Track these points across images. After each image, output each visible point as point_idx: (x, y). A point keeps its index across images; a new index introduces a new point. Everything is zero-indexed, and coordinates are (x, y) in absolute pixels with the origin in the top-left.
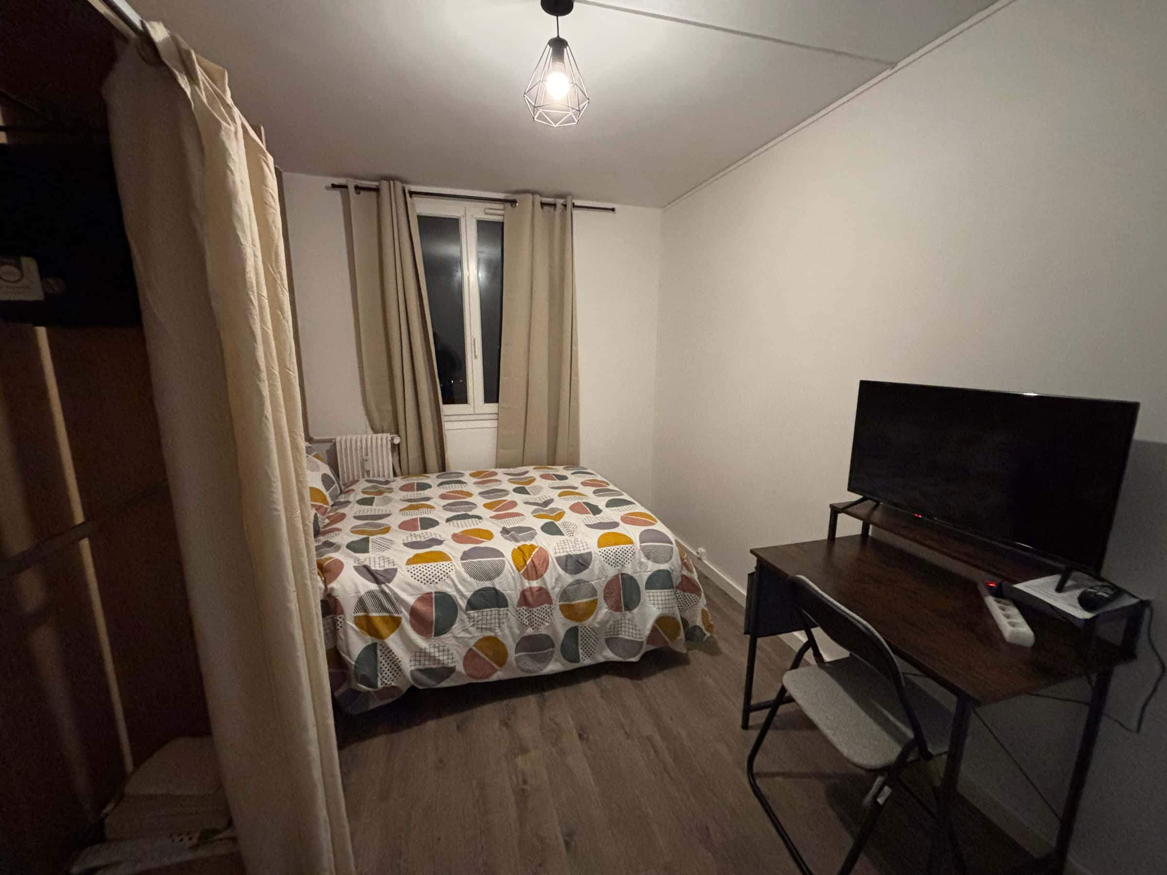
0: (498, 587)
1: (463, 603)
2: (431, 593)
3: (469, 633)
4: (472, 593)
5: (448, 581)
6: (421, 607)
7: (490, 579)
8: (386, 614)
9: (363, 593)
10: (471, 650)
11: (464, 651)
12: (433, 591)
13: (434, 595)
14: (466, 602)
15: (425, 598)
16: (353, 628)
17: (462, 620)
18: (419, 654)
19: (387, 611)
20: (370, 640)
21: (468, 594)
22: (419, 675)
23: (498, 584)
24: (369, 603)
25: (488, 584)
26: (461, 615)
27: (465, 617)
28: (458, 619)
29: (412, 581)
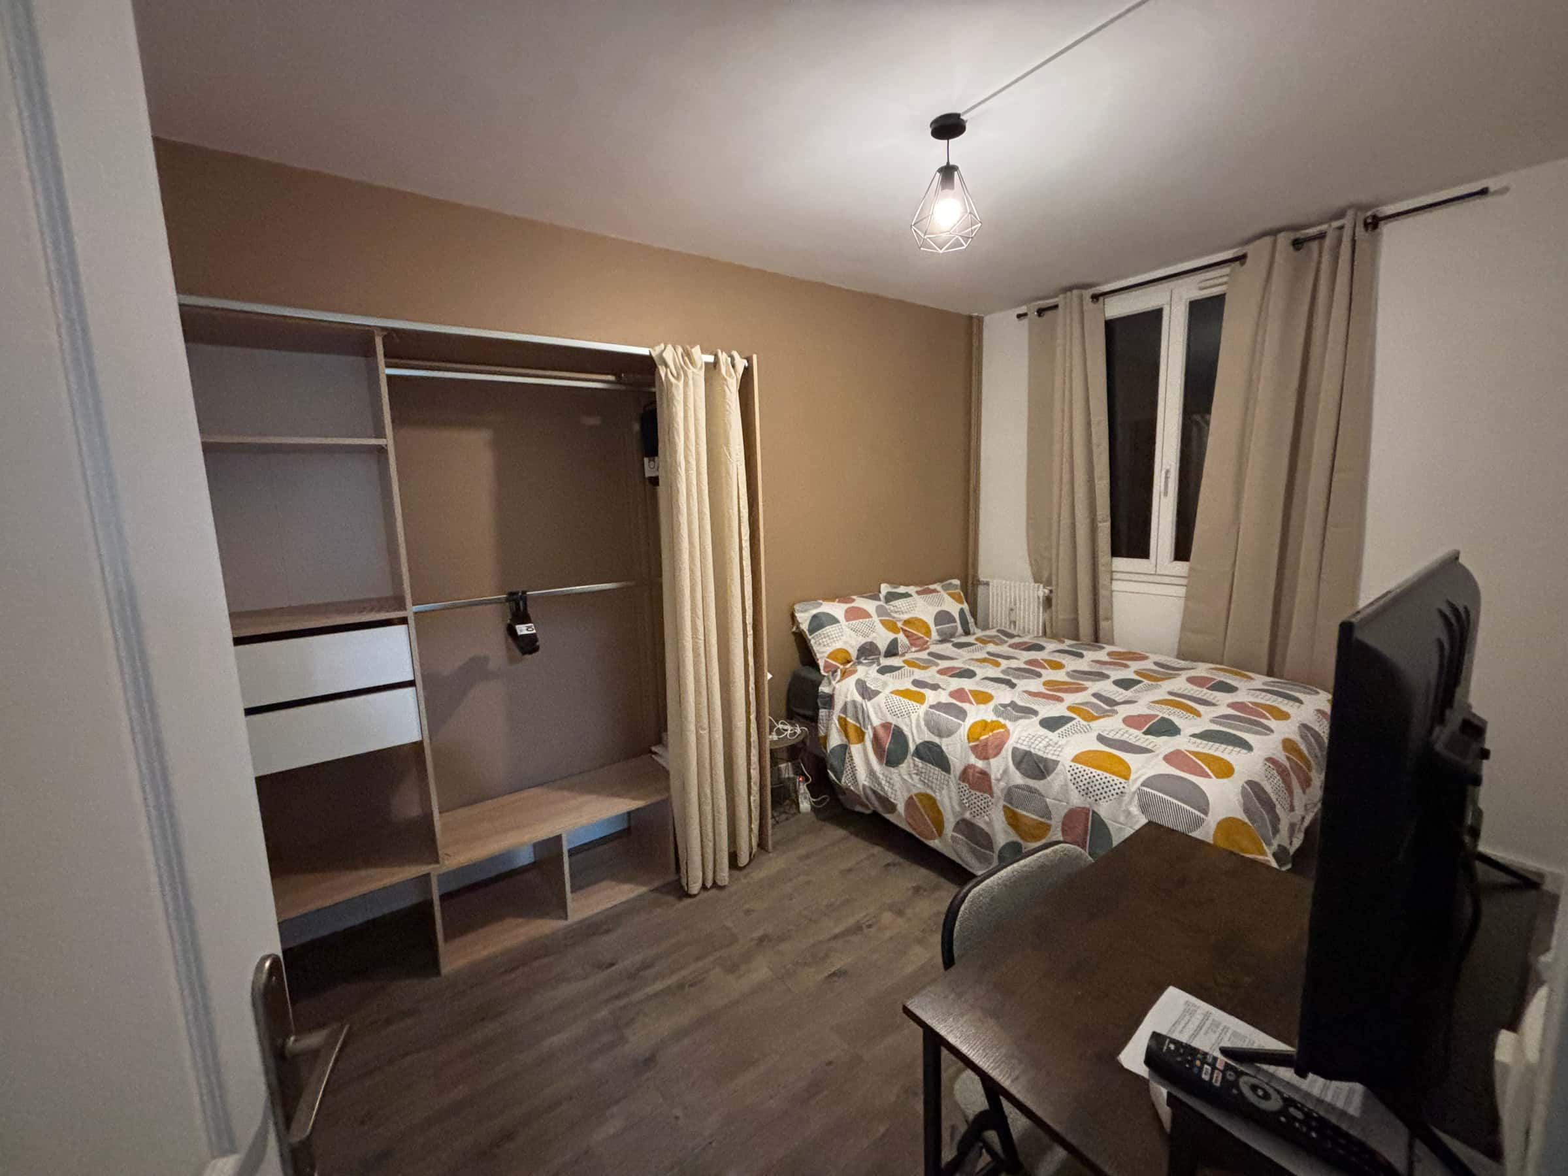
0: (944, 748)
1: (912, 747)
2: (891, 724)
3: (912, 779)
4: (921, 741)
5: (907, 720)
6: (881, 732)
7: (940, 736)
8: (858, 725)
9: (849, 699)
10: (911, 798)
11: (906, 796)
12: (894, 723)
13: (893, 726)
14: (915, 747)
15: (886, 726)
16: (835, 724)
17: (909, 763)
18: (872, 773)
19: (860, 724)
20: (845, 741)
21: (918, 741)
22: (869, 793)
23: (945, 744)
24: (850, 708)
25: (936, 740)
26: (909, 759)
27: (911, 761)
28: (906, 761)
29: (883, 705)
